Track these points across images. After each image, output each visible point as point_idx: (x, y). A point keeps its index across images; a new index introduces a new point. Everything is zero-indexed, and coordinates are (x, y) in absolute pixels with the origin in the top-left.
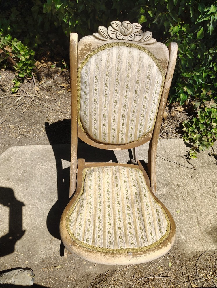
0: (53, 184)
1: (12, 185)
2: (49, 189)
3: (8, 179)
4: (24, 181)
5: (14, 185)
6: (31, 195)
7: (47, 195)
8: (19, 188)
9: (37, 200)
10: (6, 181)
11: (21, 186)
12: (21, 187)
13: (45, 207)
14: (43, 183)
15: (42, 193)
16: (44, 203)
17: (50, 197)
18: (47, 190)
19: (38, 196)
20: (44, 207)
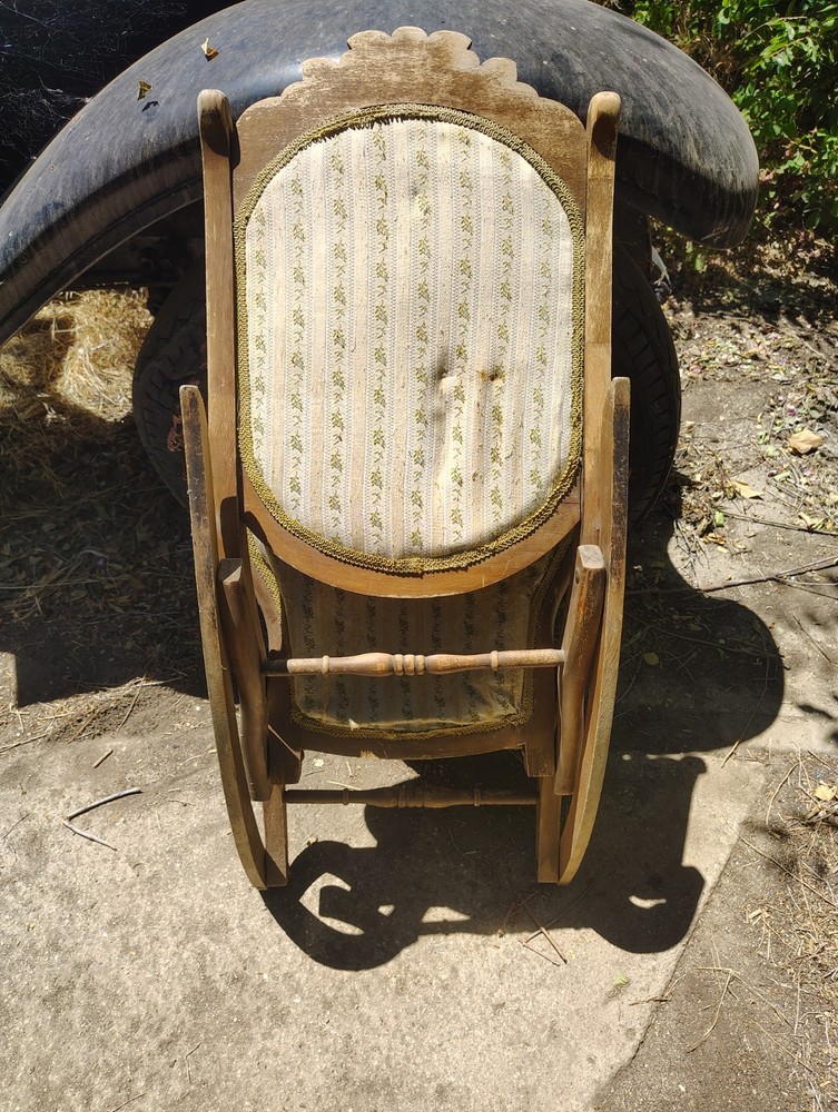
0: (230, 1069)
1: (418, 1060)
2: (250, 1039)
3: (441, 1092)
4: (369, 1087)
5: (407, 1058)
6: (327, 1005)
7: (259, 1009)
8: (383, 1041)
9: (298, 984)
10: (450, 1084)
11: (377, 1054)
12: (377, 1048)
13: (265, 952)
14: (279, 1075)
15: (280, 1017)
16: (270, 971)
17: (245, 996)
18: (256, 1032)
19: (298, 1001)
20: (270, 951)
